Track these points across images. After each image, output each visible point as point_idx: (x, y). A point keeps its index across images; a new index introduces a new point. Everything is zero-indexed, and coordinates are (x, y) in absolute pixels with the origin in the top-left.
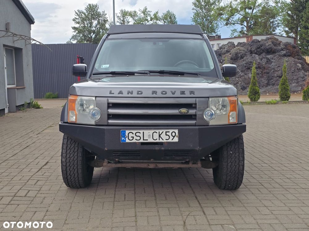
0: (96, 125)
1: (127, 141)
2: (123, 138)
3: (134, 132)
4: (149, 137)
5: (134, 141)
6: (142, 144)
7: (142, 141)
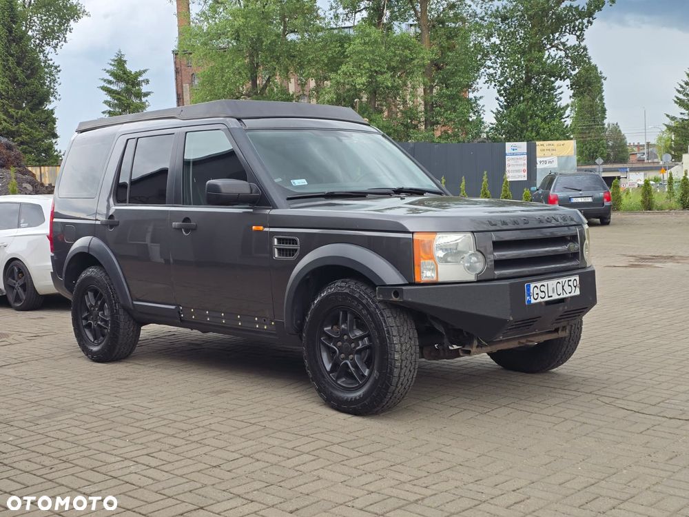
0: (478, 281)
1: (533, 301)
2: (528, 298)
3: (539, 284)
4: (553, 292)
5: (539, 300)
6: (548, 303)
7: (547, 299)
